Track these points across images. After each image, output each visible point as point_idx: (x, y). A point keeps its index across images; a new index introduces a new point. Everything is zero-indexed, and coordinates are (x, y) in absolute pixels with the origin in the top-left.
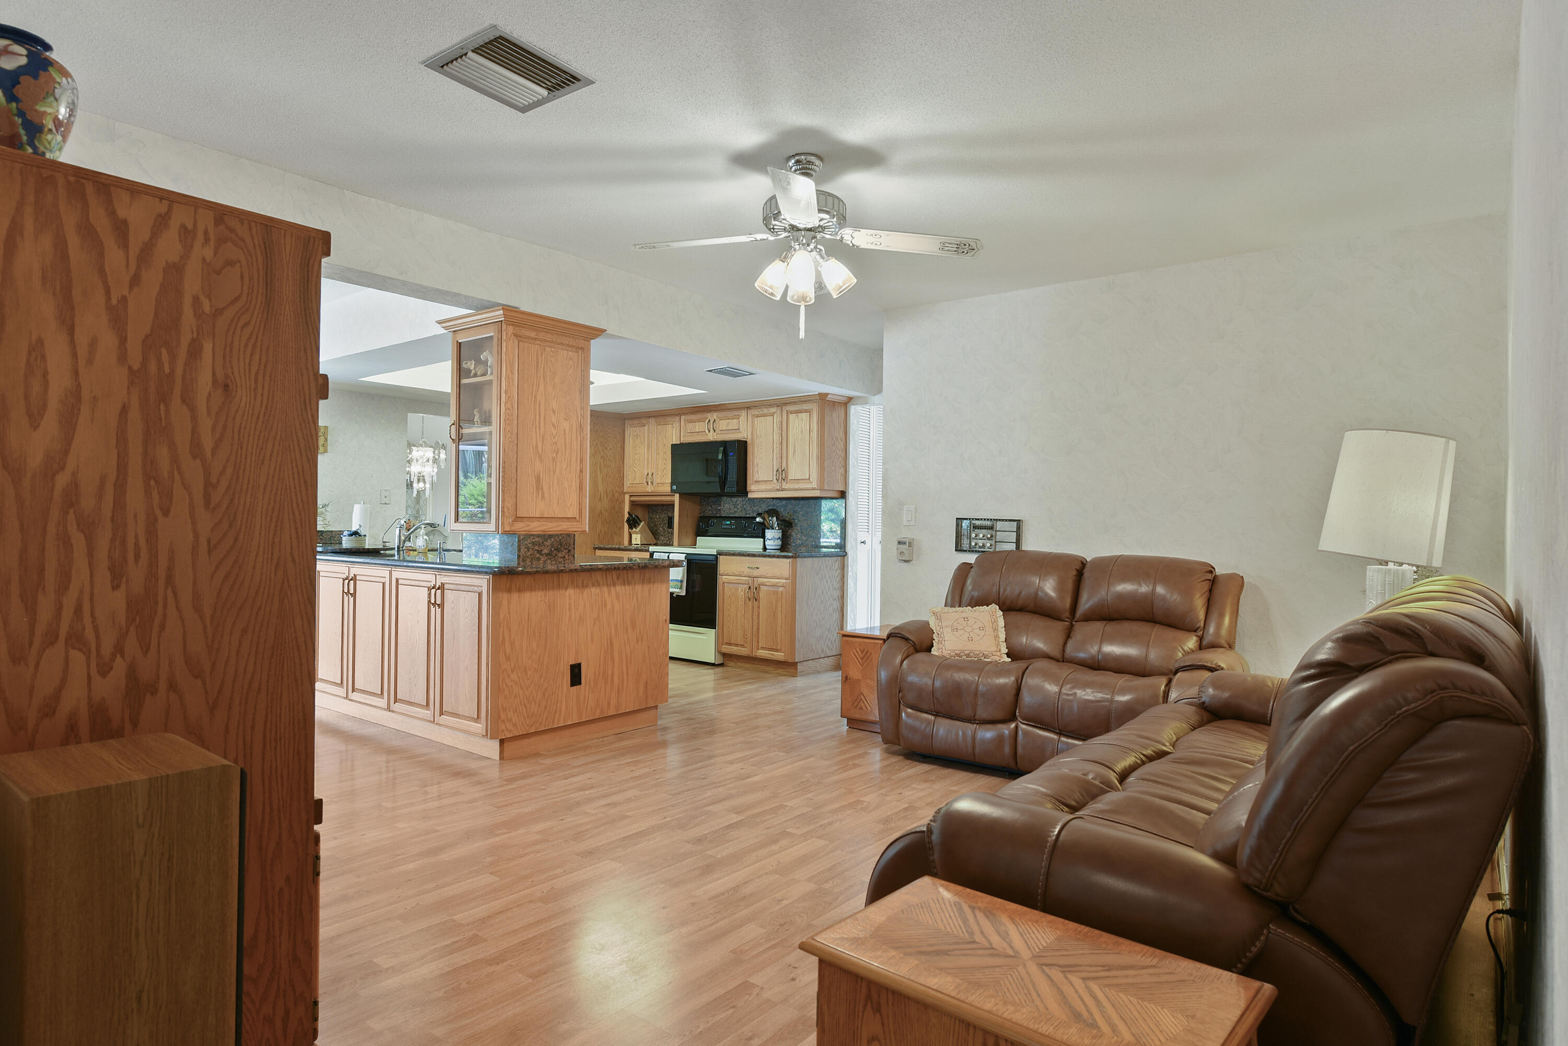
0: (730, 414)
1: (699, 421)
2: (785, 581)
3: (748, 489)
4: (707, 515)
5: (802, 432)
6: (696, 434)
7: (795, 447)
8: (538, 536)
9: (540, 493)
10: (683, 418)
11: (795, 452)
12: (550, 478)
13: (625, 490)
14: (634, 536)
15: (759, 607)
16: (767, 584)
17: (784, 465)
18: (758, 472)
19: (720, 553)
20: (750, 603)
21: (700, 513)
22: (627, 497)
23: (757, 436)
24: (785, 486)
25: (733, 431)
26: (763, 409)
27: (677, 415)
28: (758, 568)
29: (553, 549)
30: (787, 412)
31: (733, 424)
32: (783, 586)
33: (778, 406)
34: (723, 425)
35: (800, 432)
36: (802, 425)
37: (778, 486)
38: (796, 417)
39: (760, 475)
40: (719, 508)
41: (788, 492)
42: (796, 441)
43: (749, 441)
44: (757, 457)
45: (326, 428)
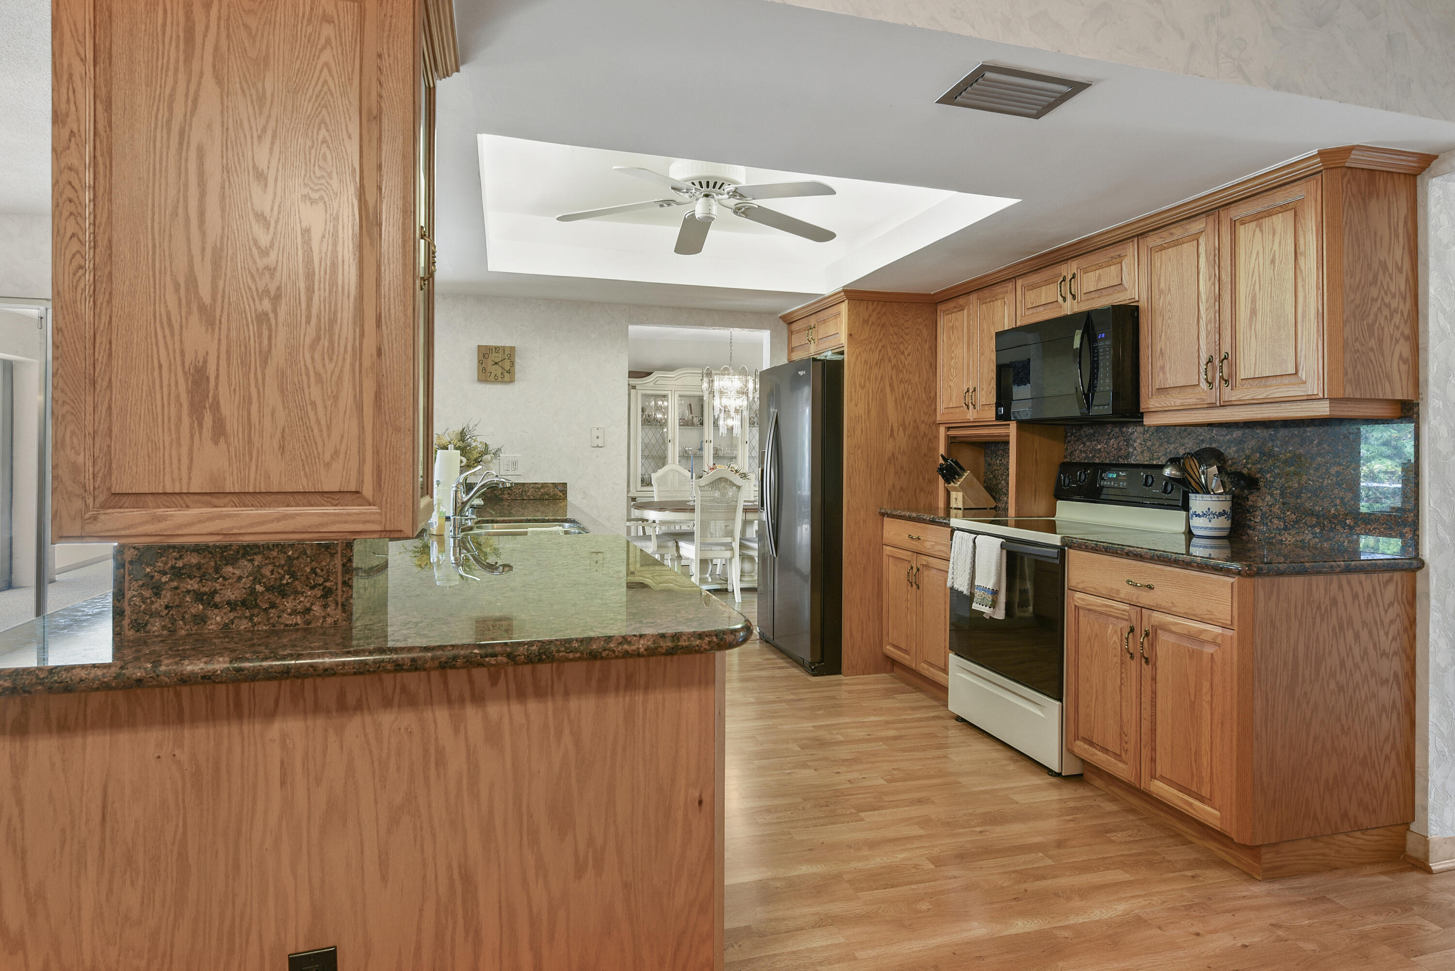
0: (1101, 257)
1: (1047, 283)
2: (1219, 630)
3: (1143, 407)
4: (1077, 460)
5: (1273, 262)
6: (1042, 308)
7: (1254, 301)
8: (198, 549)
9: (208, 421)
10: (1020, 282)
11: (1254, 312)
12: (246, 375)
13: (939, 418)
14: (953, 494)
15: (1154, 679)
16: (1174, 628)
17: (1226, 348)
18: (1163, 368)
19: (1068, 544)
20: (1133, 665)
21: (1065, 457)
22: (942, 430)
23: (1161, 292)
24: (1229, 394)
25: (1110, 290)
26: (1173, 231)
27: (1010, 280)
28: (1150, 587)
29: (259, 588)
30: (1233, 224)
31: (1109, 275)
32: (1214, 643)
33: (1208, 215)
34: (1089, 282)
35: (1268, 263)
36: (1276, 246)
37: (1212, 396)
38: (1258, 230)
39: (1168, 375)
40: (1099, 447)
41: (1243, 408)
42: (1257, 287)
43: (1143, 304)
44: (1160, 337)
45: (512, 349)
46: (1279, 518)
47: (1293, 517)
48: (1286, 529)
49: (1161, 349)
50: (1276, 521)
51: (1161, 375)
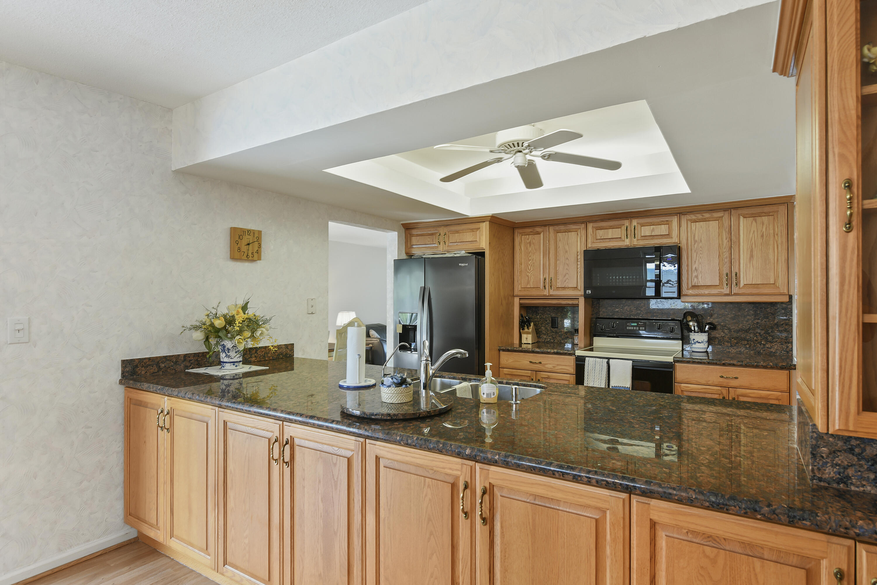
0: (656, 220)
1: (612, 227)
3: (683, 293)
6: (608, 240)
10: (590, 226)
13: (516, 293)
14: (524, 336)
16: (750, 395)
17: (736, 270)
21: (592, 315)
22: (517, 301)
23: (695, 242)
24: (738, 291)
25: (661, 237)
26: (704, 214)
27: (582, 223)
28: (736, 378)
30: (739, 216)
31: (661, 230)
33: (724, 211)
34: (646, 231)
36: (764, 230)
37: (726, 290)
38: (754, 222)
39: (700, 280)
40: (617, 310)
41: (742, 297)
42: (754, 246)
43: (683, 245)
44: (695, 262)
45: (260, 232)
46: (727, 342)
47: (735, 341)
48: (731, 346)
49: (696, 267)
50: (726, 343)
51: (696, 279)
